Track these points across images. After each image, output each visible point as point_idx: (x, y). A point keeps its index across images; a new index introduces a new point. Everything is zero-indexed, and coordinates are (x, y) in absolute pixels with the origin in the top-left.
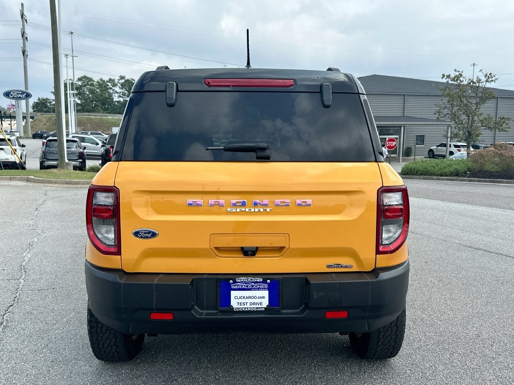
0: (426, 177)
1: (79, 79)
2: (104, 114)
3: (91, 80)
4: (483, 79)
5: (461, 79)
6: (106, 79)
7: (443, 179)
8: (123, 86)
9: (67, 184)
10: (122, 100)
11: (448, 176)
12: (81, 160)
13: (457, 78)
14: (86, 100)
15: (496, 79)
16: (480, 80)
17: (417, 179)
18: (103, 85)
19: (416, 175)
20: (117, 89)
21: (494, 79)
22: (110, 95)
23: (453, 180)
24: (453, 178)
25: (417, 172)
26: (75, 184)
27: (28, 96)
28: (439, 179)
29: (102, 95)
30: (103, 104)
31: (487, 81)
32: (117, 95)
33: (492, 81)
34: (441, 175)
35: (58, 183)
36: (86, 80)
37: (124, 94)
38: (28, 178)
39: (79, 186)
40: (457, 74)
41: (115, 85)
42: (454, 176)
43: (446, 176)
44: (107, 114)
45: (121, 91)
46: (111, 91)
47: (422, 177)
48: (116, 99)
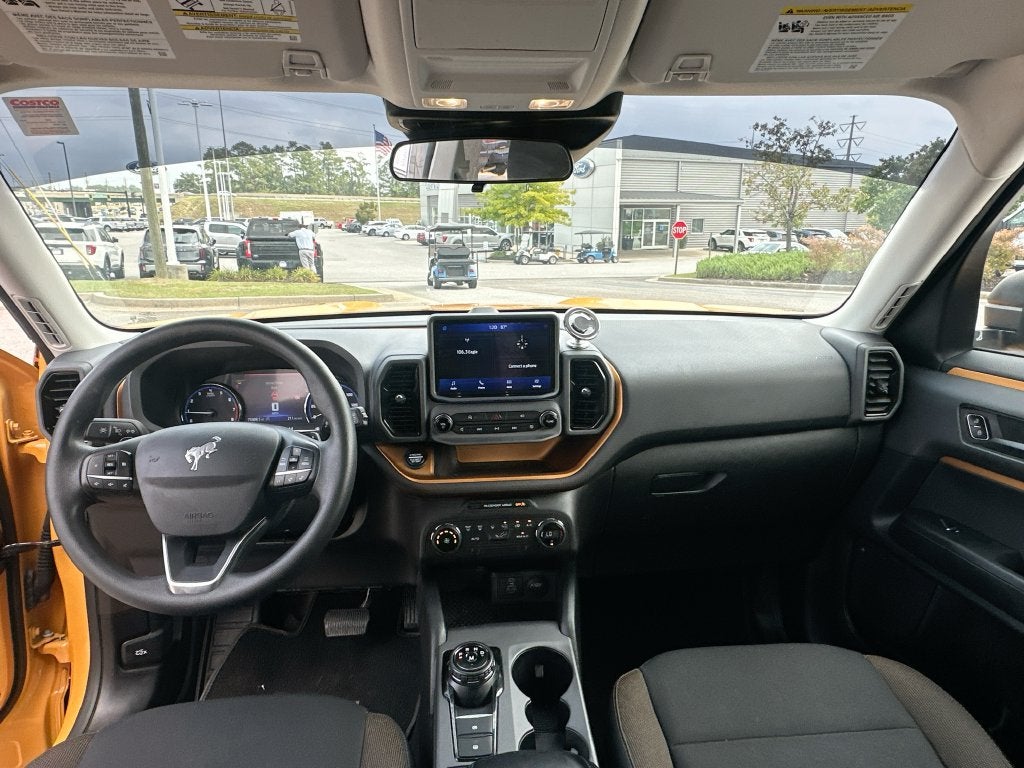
0: (738, 281)
2: (270, 195)
3: (251, 146)
4: (816, 130)
5: (783, 130)
6: (271, 145)
7: (766, 286)
9: (156, 306)
10: (293, 174)
11: (773, 280)
12: (204, 262)
13: (776, 131)
14: (245, 176)
15: (835, 131)
16: (811, 132)
17: (724, 284)
19: (721, 278)
20: (287, 159)
21: (831, 131)
22: (278, 168)
23: (784, 287)
24: (783, 283)
25: (723, 274)
26: (169, 307)
28: (759, 285)
29: (266, 169)
30: (269, 180)
31: (821, 134)
32: (287, 167)
33: (828, 134)
34: (763, 279)
35: (139, 306)
36: (243, 148)
37: (296, 167)
38: (93, 295)
39: (175, 310)
40: (778, 123)
42: (784, 280)
43: (770, 280)
44: (275, 195)
45: (292, 161)
46: (279, 163)
47: (731, 281)
48: (285, 173)
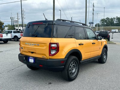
1: (106, 18)
3: (109, 18)
6: (113, 18)
8: (117, 19)
10: (116, 23)
14: (107, 23)
18: (112, 19)
20: (115, 20)
22: (114, 21)
27: (93, 23)
29: (111, 22)
30: (112, 24)
36: (108, 18)
37: (117, 21)
41: (115, 19)
